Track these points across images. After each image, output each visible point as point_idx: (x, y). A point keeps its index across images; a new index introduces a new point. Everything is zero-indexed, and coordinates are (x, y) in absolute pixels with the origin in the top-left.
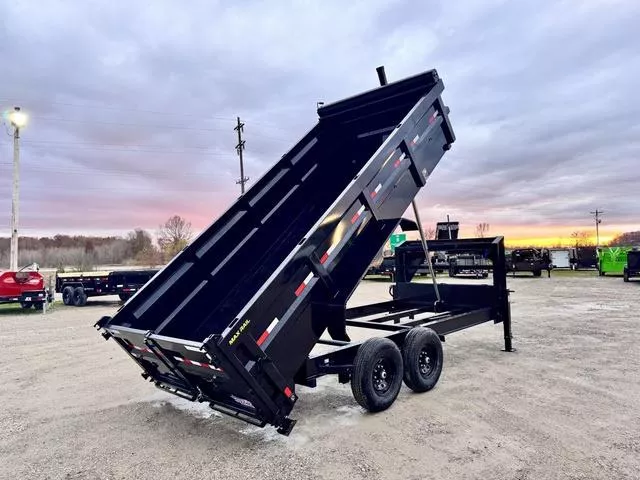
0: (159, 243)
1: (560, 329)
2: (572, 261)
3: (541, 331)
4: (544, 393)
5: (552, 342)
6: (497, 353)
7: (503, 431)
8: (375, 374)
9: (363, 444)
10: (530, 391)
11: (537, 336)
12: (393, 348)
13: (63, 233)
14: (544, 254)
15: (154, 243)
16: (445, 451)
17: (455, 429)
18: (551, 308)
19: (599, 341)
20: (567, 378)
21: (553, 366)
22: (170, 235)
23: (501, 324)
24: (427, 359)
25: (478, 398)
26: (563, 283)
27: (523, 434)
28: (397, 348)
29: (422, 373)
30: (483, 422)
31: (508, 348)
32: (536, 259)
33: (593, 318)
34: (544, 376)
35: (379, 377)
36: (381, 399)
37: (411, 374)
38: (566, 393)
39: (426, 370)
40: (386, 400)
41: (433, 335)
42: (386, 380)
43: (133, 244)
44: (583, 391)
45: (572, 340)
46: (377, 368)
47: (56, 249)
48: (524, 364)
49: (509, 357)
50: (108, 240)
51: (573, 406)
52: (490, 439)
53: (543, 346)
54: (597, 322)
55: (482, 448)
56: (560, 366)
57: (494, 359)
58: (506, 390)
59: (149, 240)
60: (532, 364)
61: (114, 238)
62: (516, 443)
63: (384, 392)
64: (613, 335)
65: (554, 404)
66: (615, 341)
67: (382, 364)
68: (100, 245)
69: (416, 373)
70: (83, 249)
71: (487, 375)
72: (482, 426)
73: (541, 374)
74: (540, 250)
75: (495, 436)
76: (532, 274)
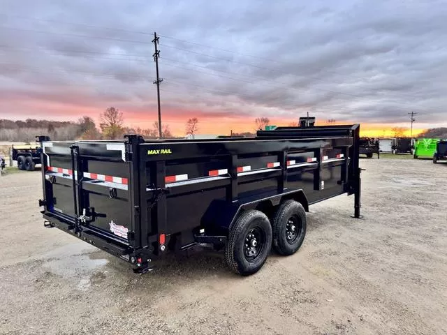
0: (101, 127)
1: (395, 200)
2: (393, 147)
3: (380, 201)
4: (392, 259)
5: (391, 210)
6: (348, 220)
7: (362, 300)
8: (246, 242)
9: (231, 314)
10: (380, 256)
11: (378, 205)
12: (264, 219)
13: (32, 118)
14: (377, 142)
15: (97, 127)
16: (310, 325)
17: (318, 297)
18: (384, 182)
19: (427, 210)
20: (409, 244)
21: (396, 232)
22: (107, 121)
23: (353, 196)
24: (293, 227)
25: (337, 263)
26: (390, 164)
27: (382, 306)
28: (267, 219)
29: (288, 240)
30: (344, 290)
31: (357, 215)
32: (370, 145)
33: (418, 191)
34: (391, 242)
35: (250, 245)
36: (251, 265)
37: (278, 241)
38: (413, 260)
39: (291, 236)
40: (255, 266)
41: (299, 207)
42: (256, 247)
43: (82, 127)
44: (426, 258)
45: (406, 209)
46: (248, 237)
47: (27, 129)
48: (371, 230)
49: (358, 223)
50: (65, 124)
51: (422, 274)
52: (352, 311)
53: (384, 214)
54: (422, 194)
55: (345, 322)
56: (402, 232)
57: (346, 224)
58: (361, 255)
59: (93, 125)
60: (378, 230)
61: (69, 123)
62: (376, 316)
63: (255, 258)
64: (437, 206)
65: (404, 271)
66: (440, 210)
67: (253, 233)
68: (59, 127)
69: (283, 241)
70: (47, 130)
71: (341, 240)
72: (343, 295)
73: (387, 240)
74: (373, 139)
75: (356, 307)
76: (366, 156)
